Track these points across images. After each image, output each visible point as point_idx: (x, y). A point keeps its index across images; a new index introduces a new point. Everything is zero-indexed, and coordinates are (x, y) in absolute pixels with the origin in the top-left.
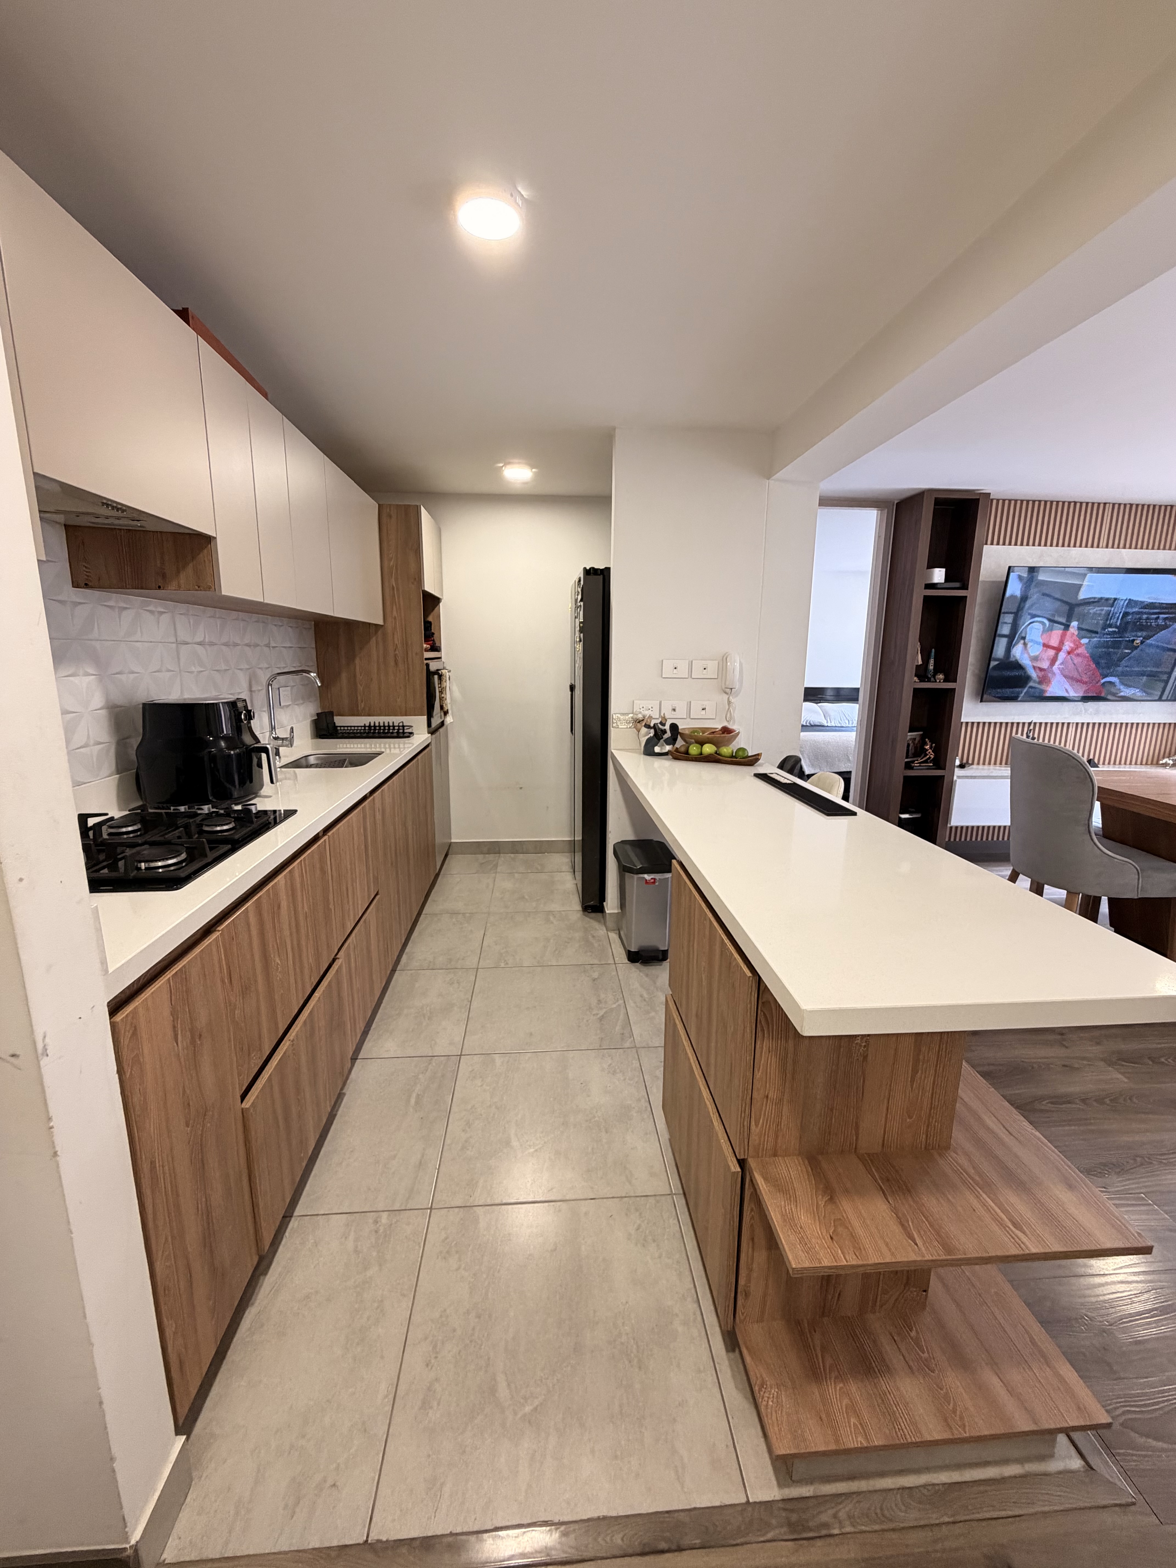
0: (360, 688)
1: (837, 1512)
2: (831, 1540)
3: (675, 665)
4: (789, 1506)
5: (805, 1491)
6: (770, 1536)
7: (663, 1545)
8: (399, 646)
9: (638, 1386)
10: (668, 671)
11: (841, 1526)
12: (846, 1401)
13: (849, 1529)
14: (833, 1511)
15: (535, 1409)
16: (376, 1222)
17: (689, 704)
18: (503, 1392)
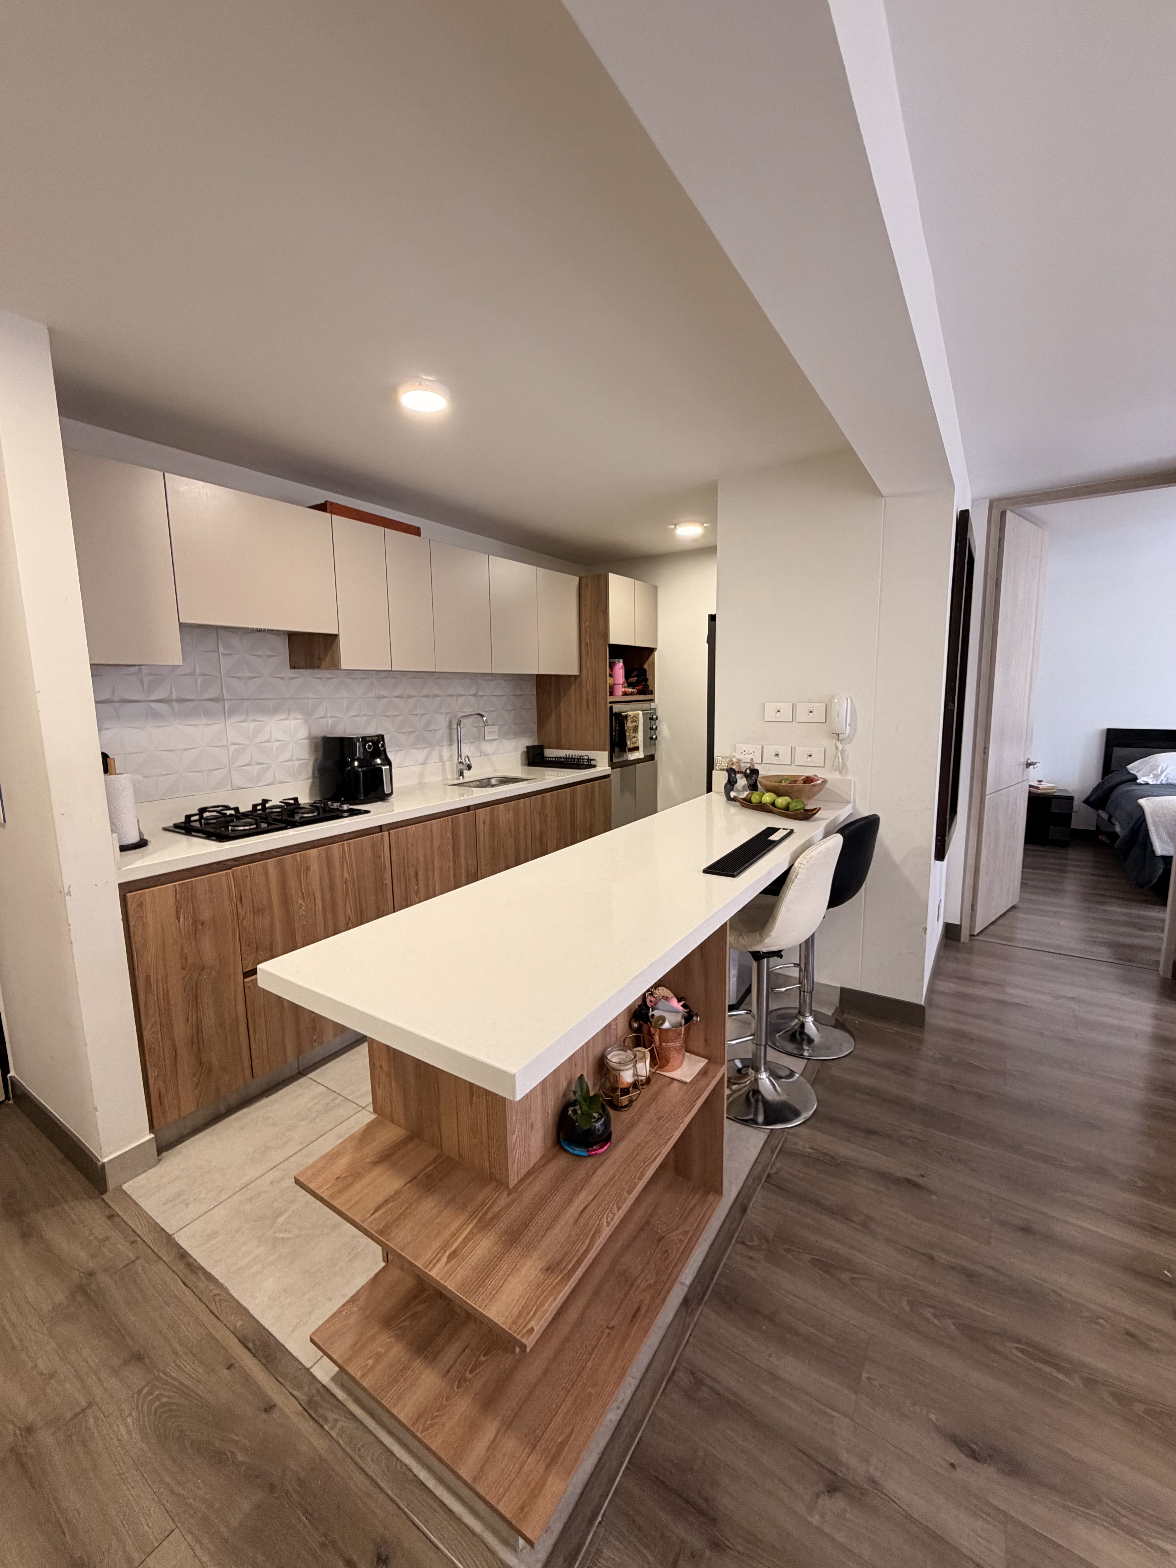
0: (563, 727)
1: (339, 1420)
2: (319, 1429)
3: (778, 708)
4: (321, 1389)
5: (340, 1394)
6: (295, 1393)
7: (251, 1346)
8: (591, 692)
9: (337, 1268)
10: (770, 714)
11: (331, 1428)
12: (382, 1350)
13: (334, 1434)
14: (338, 1417)
15: (283, 1238)
16: (334, 1099)
17: (793, 751)
18: (281, 1220)
